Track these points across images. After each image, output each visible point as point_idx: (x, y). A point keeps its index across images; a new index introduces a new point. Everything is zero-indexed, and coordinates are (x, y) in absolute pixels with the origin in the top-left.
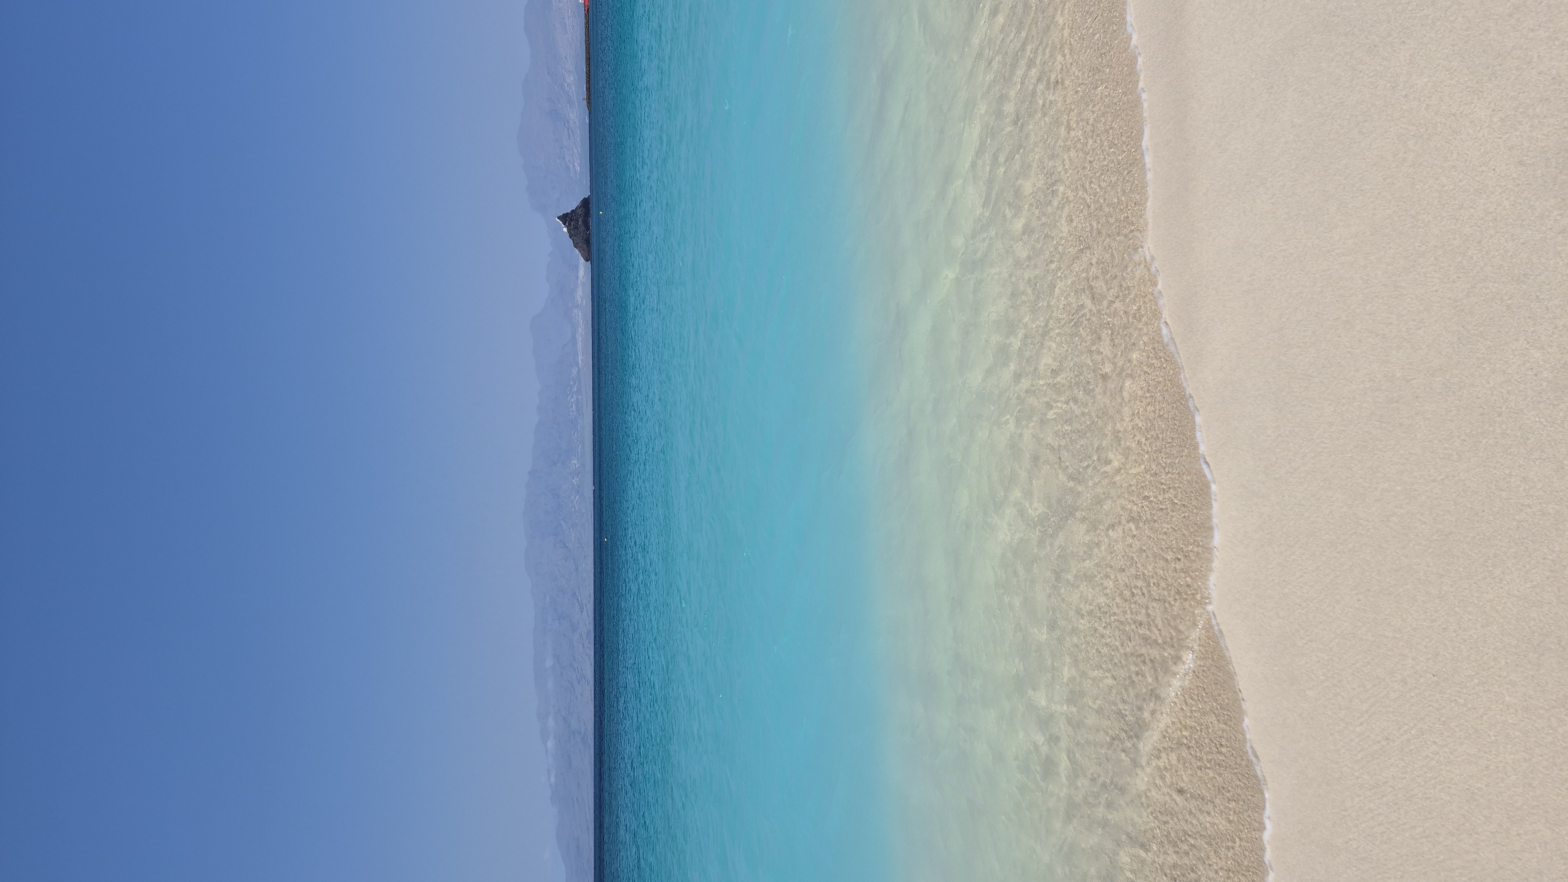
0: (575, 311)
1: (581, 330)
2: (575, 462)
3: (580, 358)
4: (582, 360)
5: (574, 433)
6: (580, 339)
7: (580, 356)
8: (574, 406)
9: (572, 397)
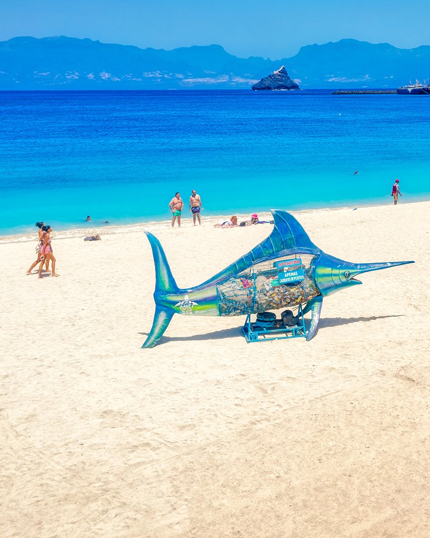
0: (227, 77)
1: (212, 81)
2: (107, 76)
3: (191, 80)
4: (189, 82)
5: (131, 76)
6: (205, 81)
7: (192, 80)
8: (152, 76)
9: (159, 74)
